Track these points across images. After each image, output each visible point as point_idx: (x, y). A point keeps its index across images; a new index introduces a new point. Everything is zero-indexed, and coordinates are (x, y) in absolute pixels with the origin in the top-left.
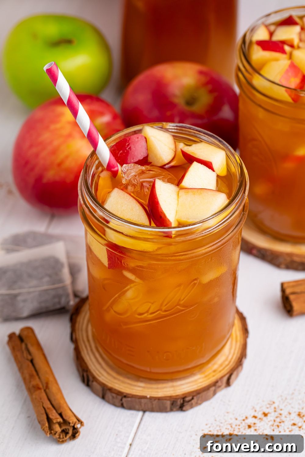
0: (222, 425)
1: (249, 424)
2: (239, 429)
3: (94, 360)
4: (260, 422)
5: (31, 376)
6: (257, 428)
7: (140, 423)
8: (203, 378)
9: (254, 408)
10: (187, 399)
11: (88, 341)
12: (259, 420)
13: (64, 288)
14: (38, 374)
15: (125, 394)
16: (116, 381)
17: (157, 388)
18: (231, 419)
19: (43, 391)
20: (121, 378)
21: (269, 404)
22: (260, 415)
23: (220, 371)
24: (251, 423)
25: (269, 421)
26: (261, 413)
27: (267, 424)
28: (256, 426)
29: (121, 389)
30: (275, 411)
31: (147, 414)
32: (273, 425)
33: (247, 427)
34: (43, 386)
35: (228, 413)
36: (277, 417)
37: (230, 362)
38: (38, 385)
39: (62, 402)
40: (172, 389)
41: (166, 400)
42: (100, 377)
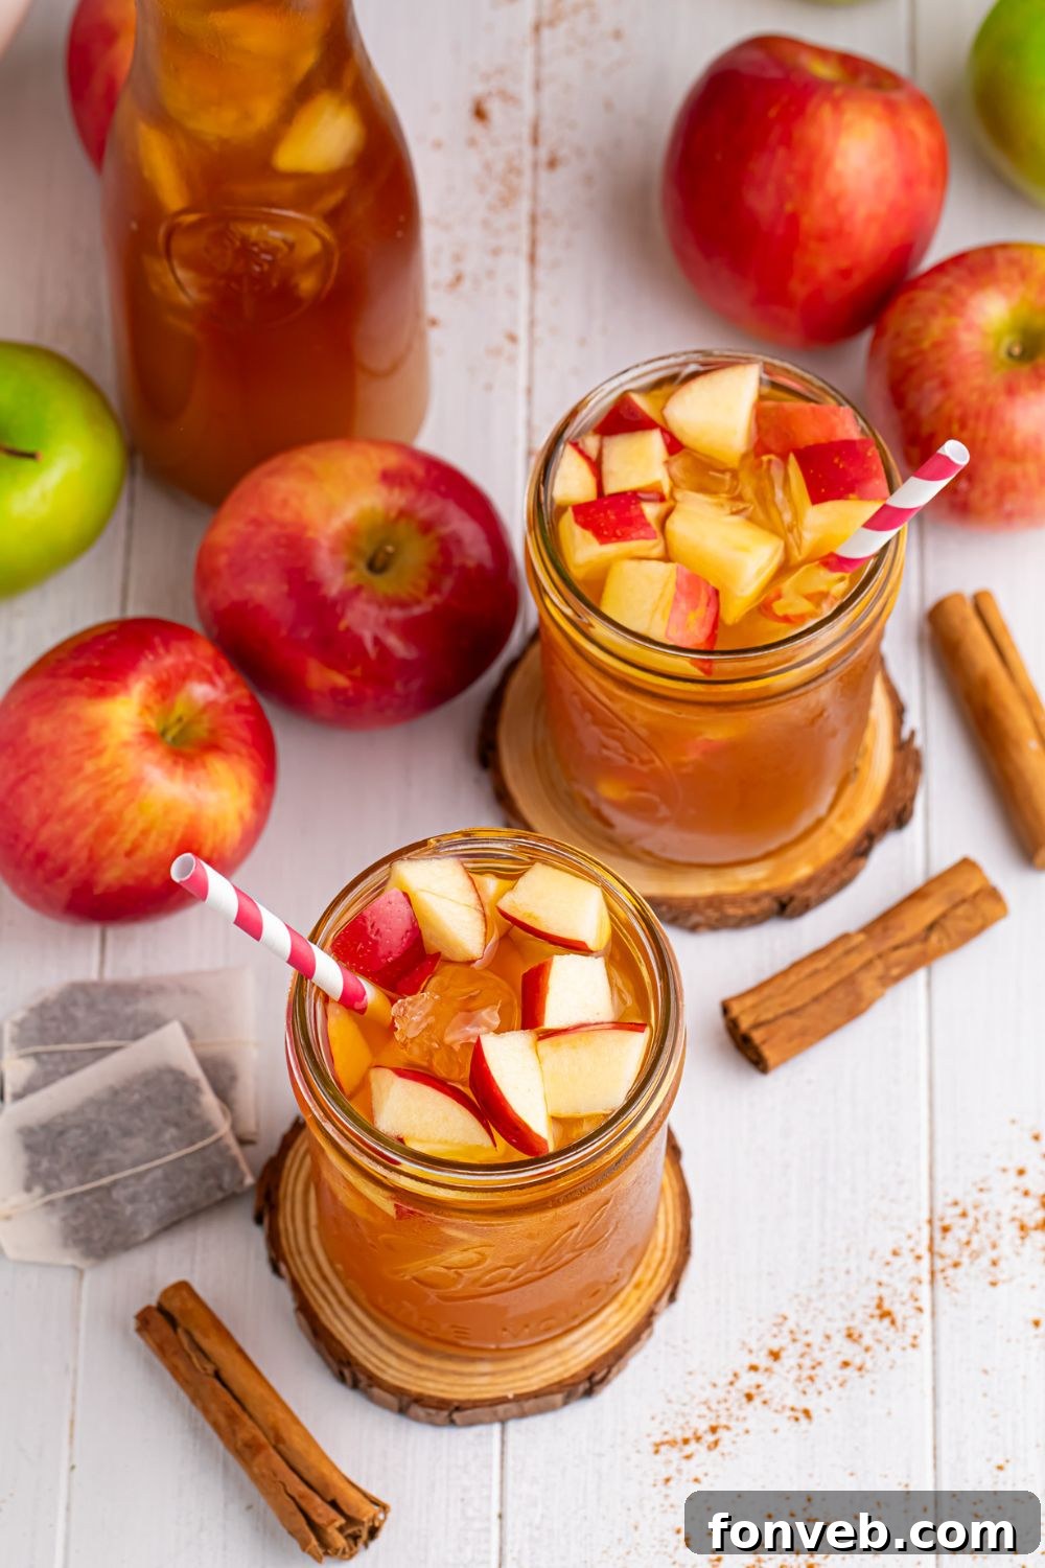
0: (686, 1410)
1: (747, 1391)
2: (728, 1409)
3: (355, 1329)
4: (769, 1377)
5: (232, 1417)
6: (767, 1396)
7: (502, 1453)
8: (617, 1311)
9: (744, 1343)
10: (598, 1377)
11: (324, 1278)
12: (767, 1374)
13: (219, 1146)
14: (244, 1408)
15: (456, 1404)
16: (423, 1374)
17: (524, 1368)
18: (703, 1388)
19: (272, 1451)
20: (434, 1363)
21: (775, 1325)
22: (763, 1361)
23: (651, 1282)
24: (750, 1387)
25: (788, 1372)
26: (764, 1353)
27: (786, 1379)
28: (763, 1393)
29: (442, 1391)
30: (794, 1340)
31: (513, 1426)
32: (798, 1380)
33: (744, 1400)
34: (266, 1436)
35: (690, 1373)
36: (802, 1356)
37: (664, 1250)
38: (254, 1438)
39: (326, 1470)
40: (557, 1361)
41: (552, 1393)
42: (383, 1371)
